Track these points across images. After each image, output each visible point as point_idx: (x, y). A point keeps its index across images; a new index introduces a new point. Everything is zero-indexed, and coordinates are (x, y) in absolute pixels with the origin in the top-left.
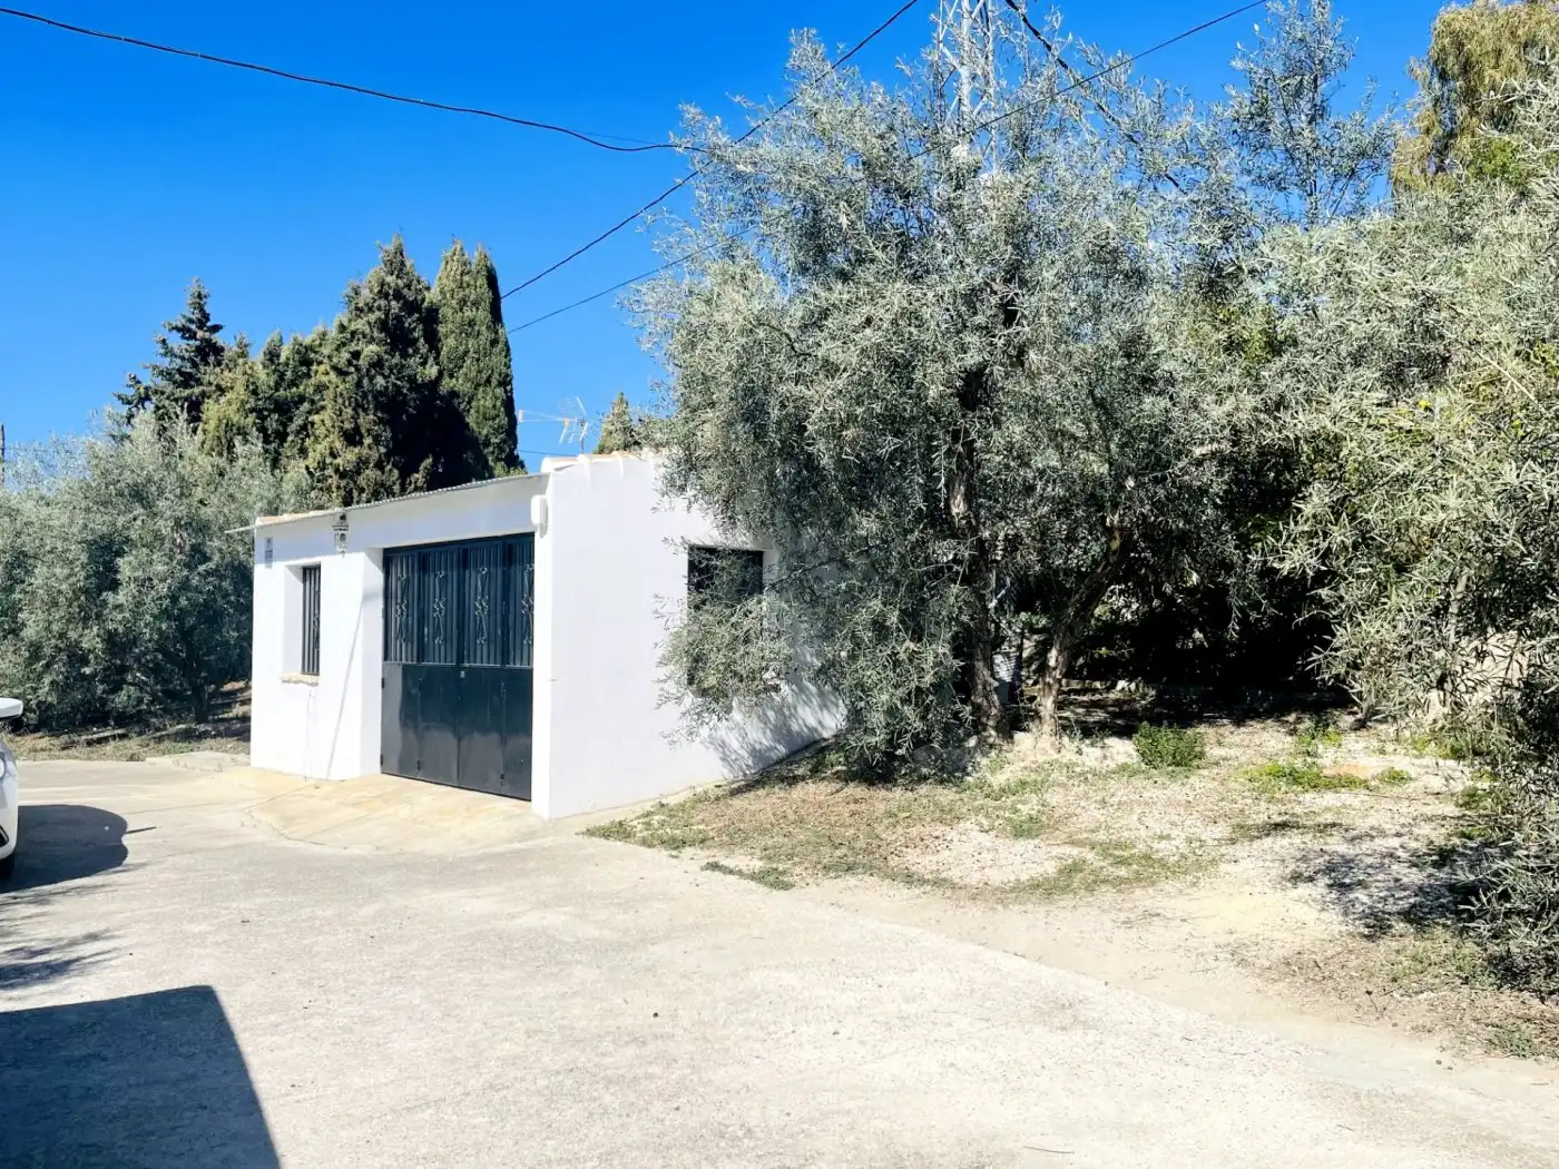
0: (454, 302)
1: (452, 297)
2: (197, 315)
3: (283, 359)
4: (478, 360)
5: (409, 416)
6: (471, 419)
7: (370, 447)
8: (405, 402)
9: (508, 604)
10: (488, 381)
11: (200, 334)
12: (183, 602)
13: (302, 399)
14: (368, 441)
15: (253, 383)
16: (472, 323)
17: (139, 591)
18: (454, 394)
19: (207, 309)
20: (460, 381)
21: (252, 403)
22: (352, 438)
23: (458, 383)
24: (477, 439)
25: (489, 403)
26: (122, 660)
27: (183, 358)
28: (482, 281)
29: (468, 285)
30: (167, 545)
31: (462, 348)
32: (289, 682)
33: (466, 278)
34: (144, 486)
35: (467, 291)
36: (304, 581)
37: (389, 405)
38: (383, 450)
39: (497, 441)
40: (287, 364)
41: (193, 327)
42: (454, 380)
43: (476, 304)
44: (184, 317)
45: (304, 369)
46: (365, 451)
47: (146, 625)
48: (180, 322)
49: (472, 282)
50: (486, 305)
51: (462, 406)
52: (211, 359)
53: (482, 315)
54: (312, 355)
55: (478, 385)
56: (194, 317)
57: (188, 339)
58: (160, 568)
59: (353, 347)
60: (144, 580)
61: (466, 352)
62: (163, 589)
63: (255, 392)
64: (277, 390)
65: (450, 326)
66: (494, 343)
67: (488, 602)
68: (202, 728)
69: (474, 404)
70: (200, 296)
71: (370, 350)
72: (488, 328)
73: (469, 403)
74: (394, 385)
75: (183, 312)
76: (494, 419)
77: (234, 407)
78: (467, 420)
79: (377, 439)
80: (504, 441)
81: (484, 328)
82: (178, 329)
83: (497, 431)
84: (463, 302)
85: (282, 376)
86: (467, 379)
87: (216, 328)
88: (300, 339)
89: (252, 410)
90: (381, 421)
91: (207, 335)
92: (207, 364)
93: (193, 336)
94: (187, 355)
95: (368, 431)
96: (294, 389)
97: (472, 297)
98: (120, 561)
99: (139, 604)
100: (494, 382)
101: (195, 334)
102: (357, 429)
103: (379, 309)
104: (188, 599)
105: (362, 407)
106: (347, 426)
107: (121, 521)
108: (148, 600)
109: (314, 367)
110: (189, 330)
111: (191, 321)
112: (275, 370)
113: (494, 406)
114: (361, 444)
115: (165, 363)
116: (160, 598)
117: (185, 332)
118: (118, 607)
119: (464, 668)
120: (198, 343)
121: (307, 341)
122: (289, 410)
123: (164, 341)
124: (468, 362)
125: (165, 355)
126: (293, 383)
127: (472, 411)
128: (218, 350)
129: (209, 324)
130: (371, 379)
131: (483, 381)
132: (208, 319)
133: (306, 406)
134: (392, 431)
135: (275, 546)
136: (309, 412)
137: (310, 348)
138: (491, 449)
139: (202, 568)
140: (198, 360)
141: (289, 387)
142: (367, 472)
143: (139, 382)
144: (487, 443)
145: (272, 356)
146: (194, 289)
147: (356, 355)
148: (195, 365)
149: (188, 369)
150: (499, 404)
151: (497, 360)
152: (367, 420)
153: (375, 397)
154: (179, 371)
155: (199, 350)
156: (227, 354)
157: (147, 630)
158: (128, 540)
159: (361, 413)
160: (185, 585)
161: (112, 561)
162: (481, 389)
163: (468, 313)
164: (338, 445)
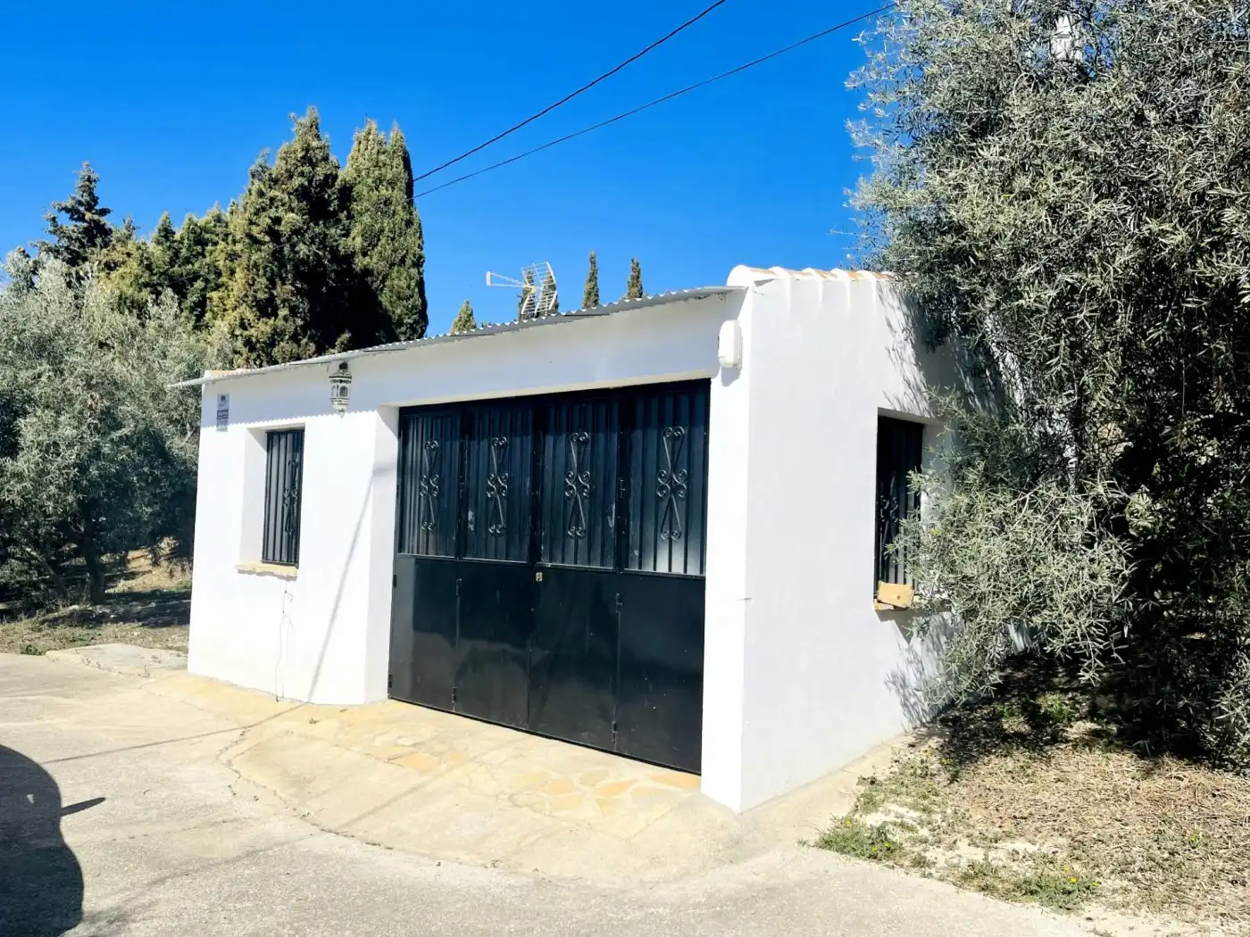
0: (370, 181)
1: (368, 176)
2: (86, 198)
3: (177, 237)
4: (393, 239)
5: (329, 287)
6: (384, 299)
7: (285, 319)
8: (324, 274)
9: (627, 484)
10: (403, 261)
11: (88, 216)
12: (94, 471)
13: (196, 277)
14: (283, 312)
15: (147, 259)
16: (387, 202)
17: (44, 459)
18: (367, 272)
19: (96, 193)
20: (375, 260)
21: (146, 278)
22: (266, 308)
23: (373, 261)
24: (390, 318)
25: (403, 283)
26: (9, 533)
27: (70, 238)
28: (398, 161)
29: (384, 165)
30: (78, 407)
31: (377, 227)
32: (250, 573)
33: (382, 157)
34: (51, 340)
35: (383, 170)
36: (269, 448)
37: (309, 275)
38: (299, 322)
39: (410, 321)
40: (181, 242)
41: (82, 209)
42: (367, 259)
43: (392, 184)
44: (74, 198)
45: (199, 248)
46: (280, 322)
47: (49, 498)
48: (69, 203)
49: (388, 162)
50: (402, 185)
51: (375, 285)
52: (99, 241)
53: (398, 195)
54: (207, 236)
55: (392, 265)
56: (83, 200)
57: (76, 220)
58: (70, 432)
59: (272, 213)
60: (48, 445)
61: (382, 231)
62: (71, 456)
63: (149, 267)
64: (172, 266)
65: (366, 204)
66: (409, 223)
67: (592, 481)
68: (99, 609)
69: (388, 283)
70: (89, 180)
71: (291, 219)
72: (404, 208)
73: (383, 281)
74: (316, 254)
75: (73, 194)
76: (408, 299)
77: (128, 281)
78: (380, 298)
79: (294, 311)
80: (416, 322)
81: (399, 208)
82: (67, 210)
83: (410, 311)
84: (379, 181)
85: (177, 253)
86: (381, 257)
87: (104, 212)
88: (195, 219)
89: (146, 285)
90: (298, 292)
91: (96, 217)
92: (94, 245)
93: (82, 218)
94: (74, 235)
95: (284, 301)
96: (190, 266)
97: (389, 176)
98: (21, 422)
99: (42, 473)
100: (408, 262)
101: (84, 215)
102: (272, 298)
103: (302, 174)
104: (99, 468)
105: (280, 276)
106: (261, 296)
107: (24, 376)
108: (53, 468)
109: (209, 248)
110: (78, 212)
111: (80, 203)
112: (169, 248)
113: (409, 287)
114: (276, 316)
115: (53, 241)
116: (67, 467)
117: (73, 213)
118: (19, 476)
119: (543, 569)
120: (85, 225)
121: (201, 222)
122: (184, 285)
123: (54, 219)
124: (383, 240)
125: (54, 232)
126: (187, 261)
127: (386, 290)
128: (105, 232)
129: (97, 207)
130: (293, 246)
131: (397, 261)
132: (96, 203)
133: (199, 284)
134: (310, 303)
135: (232, 406)
136: (204, 289)
137: (205, 229)
138: (403, 329)
139: (116, 435)
140: (85, 241)
141: (184, 264)
142: (282, 344)
143: (28, 256)
144: (400, 324)
145: (167, 233)
146: (83, 173)
147: (277, 221)
148: (83, 246)
149: (75, 247)
150: (413, 284)
151: (411, 240)
152: (283, 291)
153: (295, 267)
154: (67, 248)
155: (86, 231)
156: (115, 236)
157: (50, 504)
158: (29, 400)
159: (279, 282)
160: (96, 453)
161: (10, 423)
162: (396, 268)
163: (384, 192)
164: (249, 315)
